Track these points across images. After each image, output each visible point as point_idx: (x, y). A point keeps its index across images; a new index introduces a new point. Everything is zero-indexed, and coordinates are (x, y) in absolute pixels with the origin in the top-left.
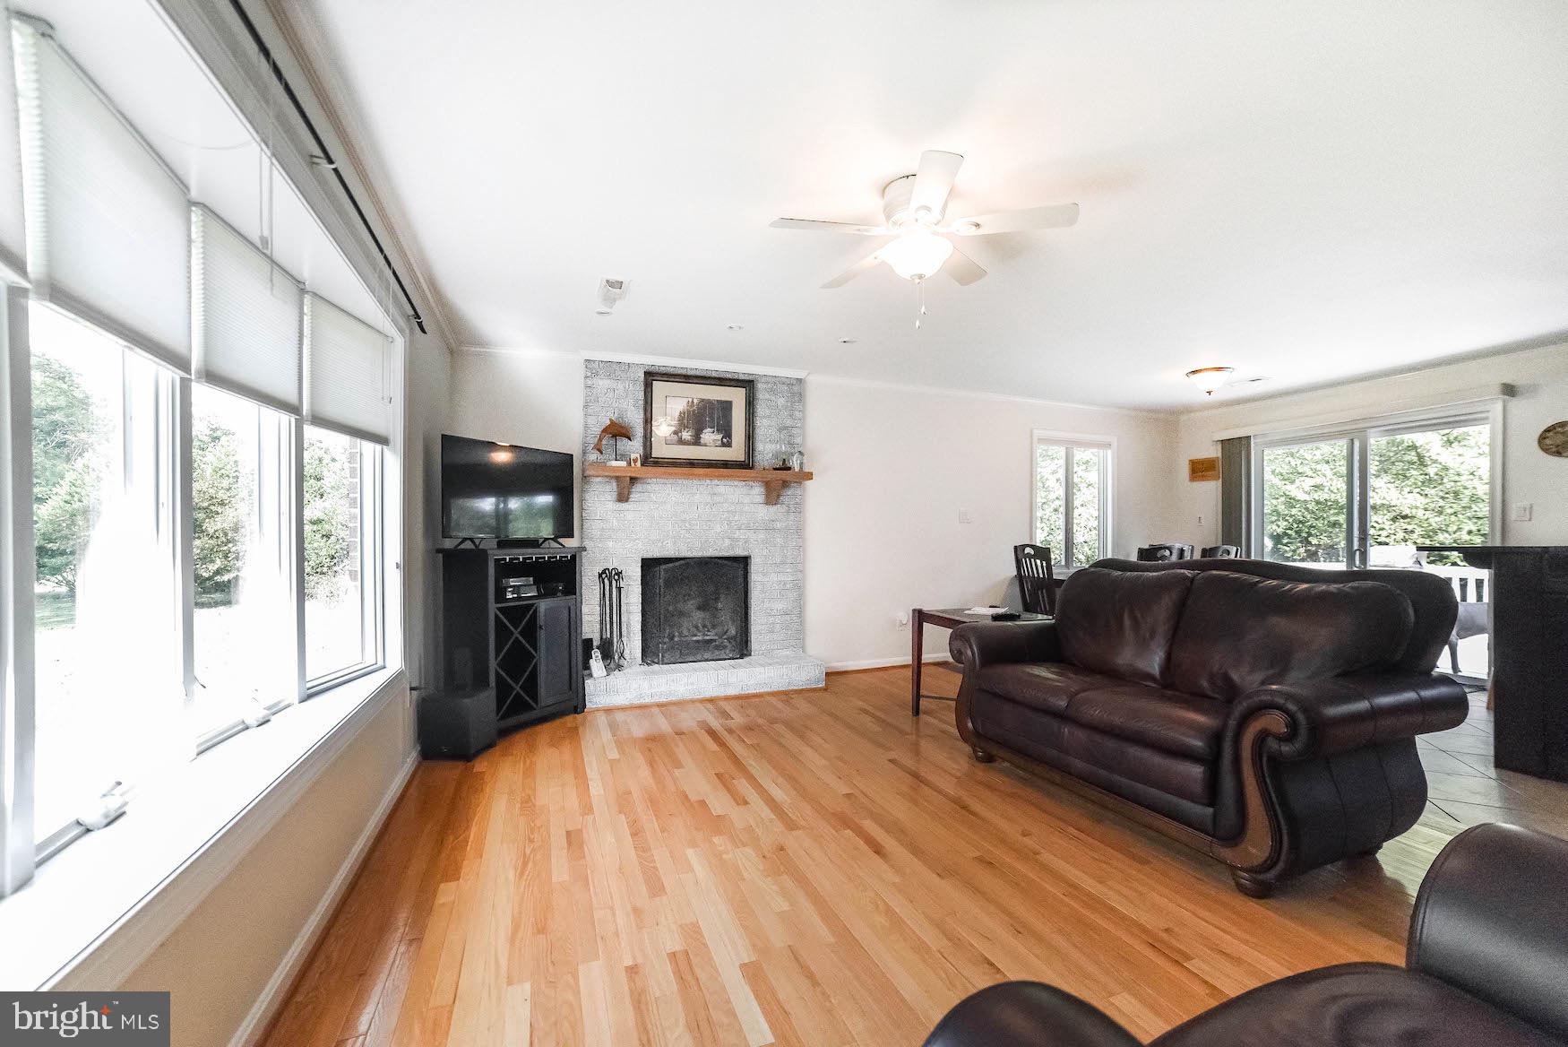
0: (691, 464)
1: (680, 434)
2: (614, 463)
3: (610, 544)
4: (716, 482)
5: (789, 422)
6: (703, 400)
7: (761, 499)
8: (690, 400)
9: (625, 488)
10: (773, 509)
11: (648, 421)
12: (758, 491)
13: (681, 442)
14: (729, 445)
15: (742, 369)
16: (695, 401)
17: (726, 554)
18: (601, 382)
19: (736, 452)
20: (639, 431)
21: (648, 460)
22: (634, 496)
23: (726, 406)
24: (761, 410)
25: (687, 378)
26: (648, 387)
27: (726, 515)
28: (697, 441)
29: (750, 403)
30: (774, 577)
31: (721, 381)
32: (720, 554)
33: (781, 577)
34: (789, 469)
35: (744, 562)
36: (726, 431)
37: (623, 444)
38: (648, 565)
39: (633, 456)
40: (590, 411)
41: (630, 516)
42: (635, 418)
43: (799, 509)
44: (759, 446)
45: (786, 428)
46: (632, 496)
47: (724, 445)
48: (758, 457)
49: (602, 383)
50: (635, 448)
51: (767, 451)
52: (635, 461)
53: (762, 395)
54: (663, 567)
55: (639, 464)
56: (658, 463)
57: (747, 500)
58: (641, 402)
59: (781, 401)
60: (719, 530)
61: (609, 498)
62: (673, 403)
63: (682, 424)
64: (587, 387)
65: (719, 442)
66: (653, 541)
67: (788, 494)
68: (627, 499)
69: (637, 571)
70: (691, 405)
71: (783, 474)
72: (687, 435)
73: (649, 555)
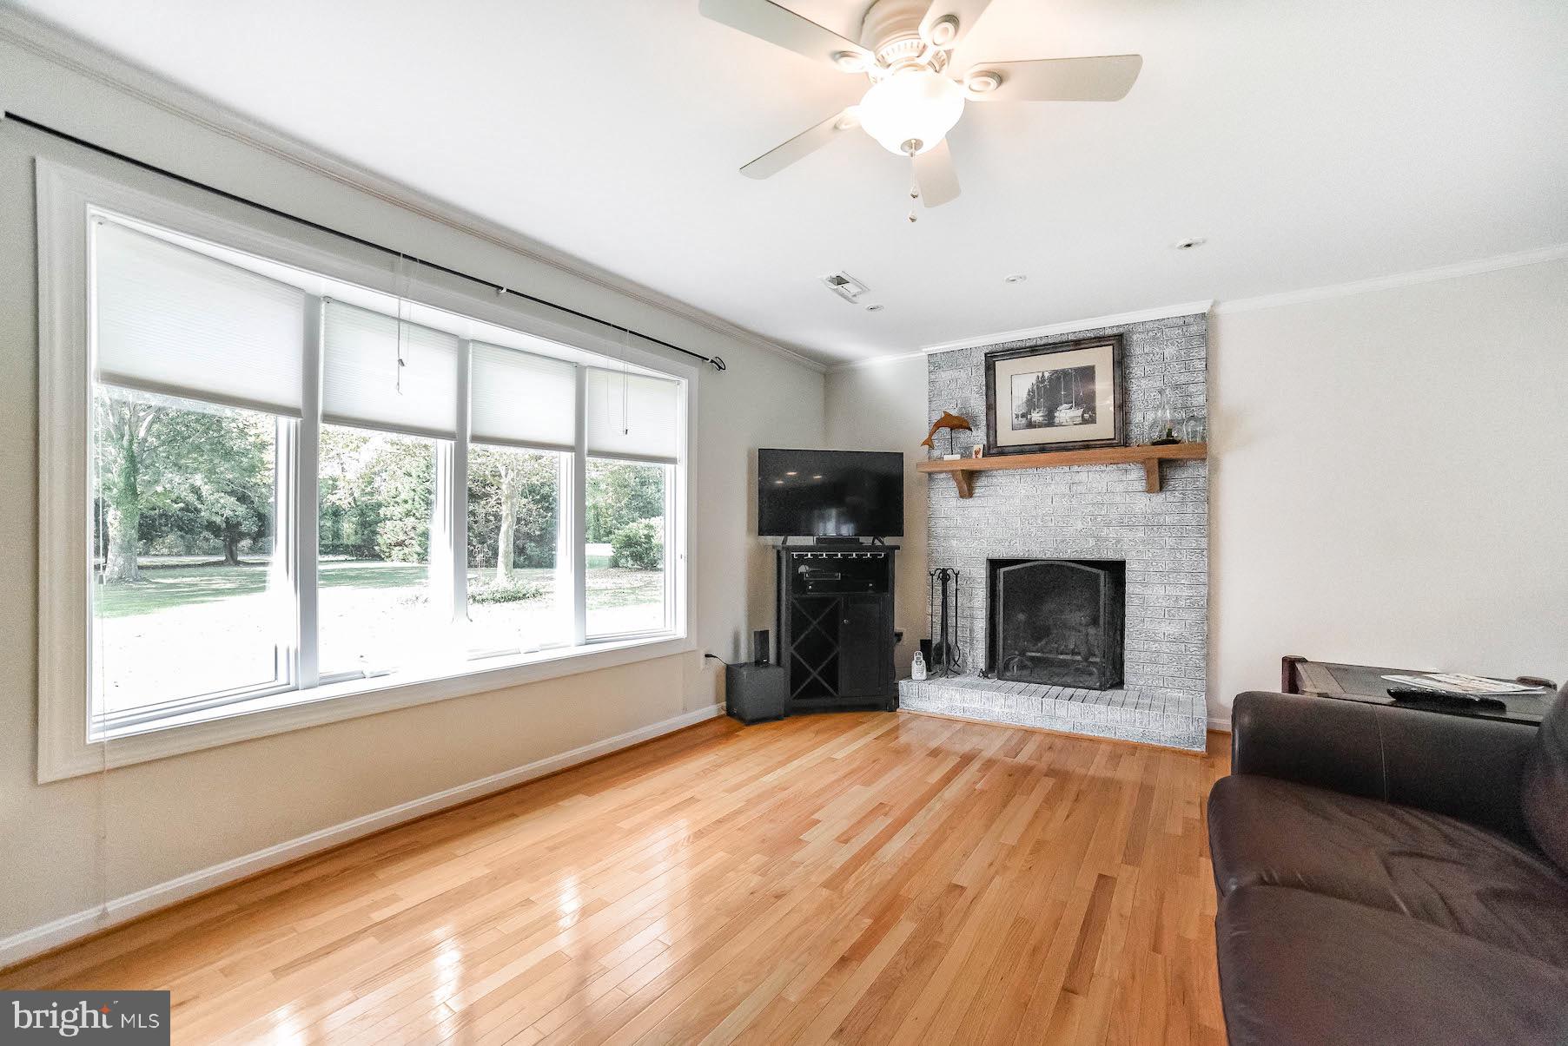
0: (1043, 448)
1: (1029, 417)
2: (947, 458)
3: (954, 543)
4: (1075, 468)
5: (1183, 379)
6: (1056, 372)
7: (1141, 485)
8: (1040, 375)
9: (968, 480)
10: (1158, 498)
11: (991, 407)
12: (1135, 476)
13: (1031, 425)
14: (1092, 420)
15: (1108, 322)
16: (1047, 375)
17: (1089, 557)
18: (943, 375)
19: (1104, 427)
20: (983, 417)
21: (993, 449)
22: (978, 492)
23: (1087, 373)
24: (1137, 369)
25: (1034, 350)
26: (990, 369)
27: (1090, 508)
28: (1050, 422)
29: (1121, 364)
30: (1159, 591)
31: (1077, 344)
32: (1082, 557)
33: (1171, 590)
34: (1175, 442)
35: (1116, 570)
36: (1087, 405)
37: (963, 437)
38: (994, 565)
39: (976, 448)
40: (933, 407)
41: (975, 513)
42: (978, 406)
44: (1136, 417)
45: (1177, 386)
46: (977, 491)
47: (1085, 422)
48: (1135, 432)
49: (946, 375)
50: (978, 438)
51: (1147, 418)
52: (977, 453)
53: (1138, 348)
54: (1002, 570)
55: (980, 456)
56: (1003, 452)
57: (1120, 488)
58: (984, 387)
59: (1170, 351)
60: (1080, 526)
61: (953, 494)
62: (1017, 381)
63: (1031, 404)
64: (931, 382)
65: (1079, 420)
66: (1001, 541)
67: (1182, 479)
68: (971, 495)
69: (980, 573)
70: (1041, 380)
71: (1167, 451)
72: (1037, 416)
73: (996, 556)
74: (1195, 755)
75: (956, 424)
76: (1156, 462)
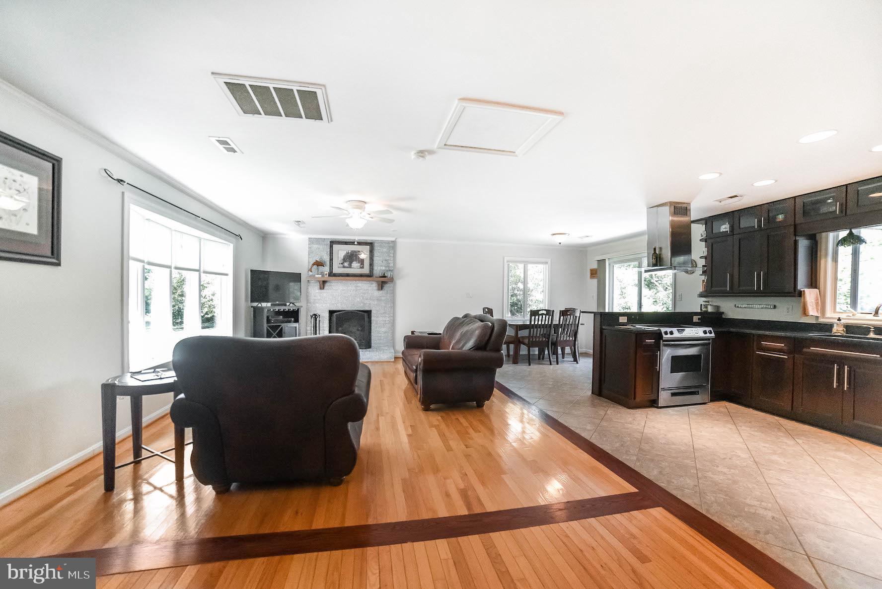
0: (348, 275)
1: (344, 264)
2: (317, 276)
3: (317, 305)
4: (357, 282)
5: (388, 258)
6: (353, 251)
7: (376, 288)
8: (347, 251)
9: (323, 284)
10: (381, 292)
11: (331, 260)
12: (374, 285)
13: (344, 267)
14: (363, 268)
15: (369, 238)
16: (349, 251)
17: (361, 309)
18: (314, 246)
19: (366, 270)
20: (328, 263)
21: (331, 274)
22: (326, 287)
24: (376, 254)
25: (346, 243)
26: (331, 247)
27: (362, 294)
28: (350, 267)
29: (372, 252)
30: (381, 319)
31: (359, 243)
32: (359, 309)
33: (384, 318)
34: (385, 277)
35: (369, 312)
36: (362, 263)
37: (321, 268)
38: (331, 313)
39: (325, 273)
40: (310, 256)
41: (325, 295)
42: (327, 258)
43: (393, 291)
44: (375, 268)
45: (386, 260)
47: (361, 268)
48: (375, 272)
49: (315, 246)
50: (326, 270)
51: (378, 269)
52: (326, 275)
53: (377, 248)
54: (335, 314)
55: (327, 275)
56: (335, 275)
57: (370, 289)
58: (329, 253)
59: (385, 250)
60: (359, 300)
61: (318, 289)
62: (341, 252)
63: (344, 260)
64: (309, 248)
65: (359, 267)
66: (333, 304)
67: (386, 287)
68: (323, 289)
69: (327, 315)
70: (348, 253)
71: (383, 279)
72: (346, 264)
73: (332, 309)
74: (392, 362)
75: (319, 264)
76: (381, 282)
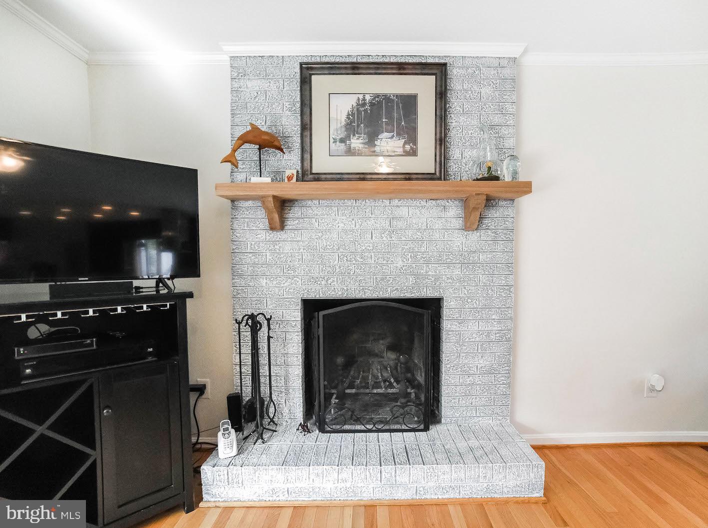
0: (363, 178)
1: (348, 142)
2: (255, 179)
3: (263, 282)
4: (396, 202)
5: (497, 120)
6: (378, 96)
7: (458, 223)
8: (361, 97)
9: (280, 209)
10: (474, 236)
11: (306, 127)
12: (454, 211)
13: (350, 152)
14: (413, 153)
15: (431, 51)
16: (368, 98)
17: (408, 295)
18: (249, 84)
19: (425, 161)
20: (296, 138)
21: (306, 175)
22: (290, 224)
23: (409, 103)
24: (455, 103)
25: (355, 68)
26: (305, 82)
27: (410, 244)
29: (442, 94)
30: (473, 327)
31: (401, 68)
32: (402, 295)
33: (483, 326)
34: (497, 178)
36: (410, 133)
37: (273, 159)
38: (311, 307)
39: (288, 173)
40: (237, 120)
41: (287, 248)
42: (290, 124)
43: (511, 235)
44: (455, 153)
45: (492, 127)
46: (289, 223)
47: (407, 154)
48: (454, 166)
49: (253, 85)
50: (290, 162)
51: (466, 155)
52: (290, 177)
53: (456, 84)
54: (322, 313)
55: (293, 181)
56: (319, 179)
57: (438, 225)
58: (298, 105)
59: (486, 91)
60: (400, 264)
61: (262, 226)
63: (351, 128)
64: (235, 91)
65: (400, 151)
66: (316, 280)
68: (282, 227)
69: (295, 316)
70: (361, 104)
71: (489, 188)
72: (356, 143)
73: (312, 296)
75: (265, 141)
76: (485, 197)
